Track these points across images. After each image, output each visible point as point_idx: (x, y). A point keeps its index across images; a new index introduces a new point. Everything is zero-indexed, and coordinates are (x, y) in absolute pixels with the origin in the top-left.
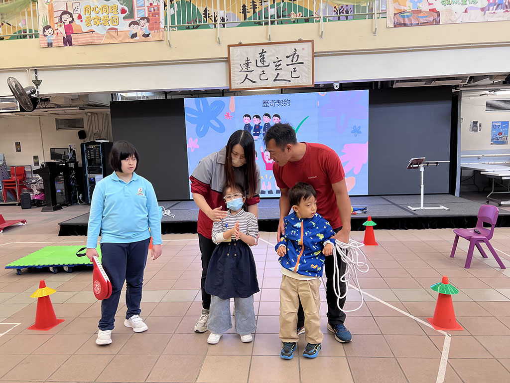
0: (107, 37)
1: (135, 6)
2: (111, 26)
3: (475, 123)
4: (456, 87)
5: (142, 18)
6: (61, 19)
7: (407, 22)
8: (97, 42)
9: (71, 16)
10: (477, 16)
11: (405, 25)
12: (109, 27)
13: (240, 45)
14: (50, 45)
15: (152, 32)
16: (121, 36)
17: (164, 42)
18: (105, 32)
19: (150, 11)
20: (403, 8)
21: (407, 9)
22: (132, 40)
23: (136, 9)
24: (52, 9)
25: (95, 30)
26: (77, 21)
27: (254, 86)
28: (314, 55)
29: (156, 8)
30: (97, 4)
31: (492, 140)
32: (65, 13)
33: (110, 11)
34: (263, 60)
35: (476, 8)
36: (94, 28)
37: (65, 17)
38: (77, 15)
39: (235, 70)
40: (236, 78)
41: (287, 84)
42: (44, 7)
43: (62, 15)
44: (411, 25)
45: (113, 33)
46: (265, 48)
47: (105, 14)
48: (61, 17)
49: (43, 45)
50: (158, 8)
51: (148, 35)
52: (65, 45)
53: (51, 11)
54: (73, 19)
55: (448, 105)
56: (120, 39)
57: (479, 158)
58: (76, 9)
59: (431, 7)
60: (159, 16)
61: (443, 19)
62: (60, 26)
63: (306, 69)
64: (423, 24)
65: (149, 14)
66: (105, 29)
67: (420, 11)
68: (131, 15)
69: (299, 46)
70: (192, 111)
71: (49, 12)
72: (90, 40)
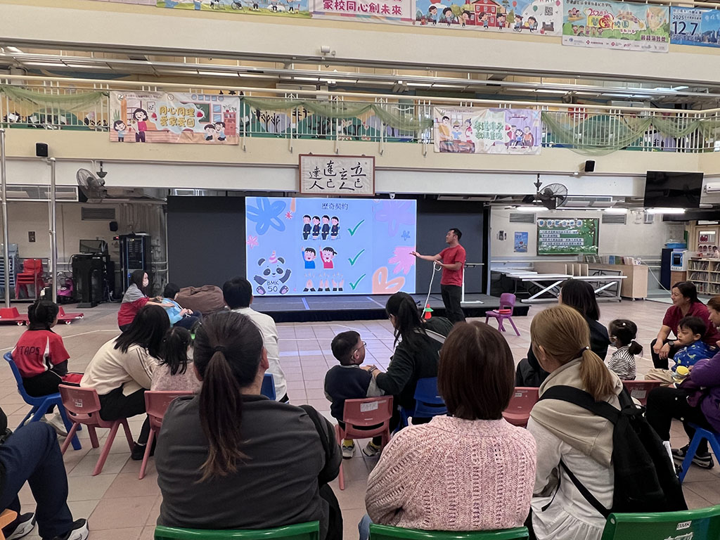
0: (181, 137)
1: (212, 111)
2: (187, 128)
3: (501, 232)
4: (487, 202)
5: (217, 123)
6: (134, 117)
7: (450, 149)
8: (171, 141)
9: (145, 114)
10: (502, 149)
11: (449, 151)
12: (184, 128)
13: (311, 155)
14: (121, 139)
15: (228, 136)
16: (196, 137)
17: (239, 147)
18: (180, 133)
19: (226, 117)
20: (447, 138)
21: (450, 138)
22: (207, 142)
23: (212, 114)
24: (126, 105)
25: (170, 129)
26: (151, 120)
27: (322, 191)
28: (375, 169)
29: (232, 115)
30: (173, 106)
31: (515, 248)
32: (139, 110)
33: (186, 113)
34: (330, 170)
35: (502, 143)
36: (169, 128)
37: (138, 114)
38: (152, 114)
39: (305, 176)
40: (306, 184)
41: (352, 192)
42: (117, 103)
43: (136, 112)
44: (453, 152)
45: (188, 133)
46: (333, 160)
47: (181, 116)
48: (134, 113)
49: (114, 139)
50: (235, 116)
51: (224, 139)
52: (138, 141)
53: (124, 107)
54: (147, 117)
55: (480, 217)
56: (195, 140)
57: (505, 264)
58: (151, 108)
59: (468, 139)
60: (235, 122)
61: (477, 149)
62: (134, 122)
63: (367, 180)
64: (462, 152)
65: (225, 120)
66: (180, 129)
67: (459, 142)
68: (207, 119)
69: (362, 161)
70: (252, 209)
71: (122, 107)
72: (165, 139)
